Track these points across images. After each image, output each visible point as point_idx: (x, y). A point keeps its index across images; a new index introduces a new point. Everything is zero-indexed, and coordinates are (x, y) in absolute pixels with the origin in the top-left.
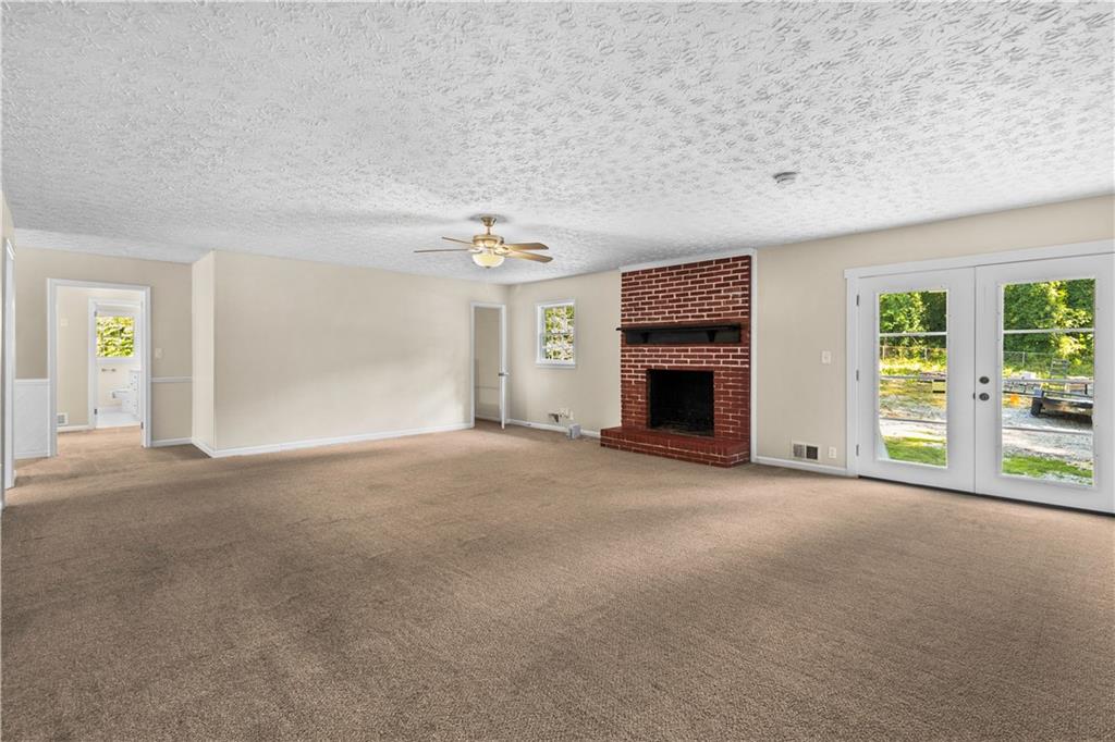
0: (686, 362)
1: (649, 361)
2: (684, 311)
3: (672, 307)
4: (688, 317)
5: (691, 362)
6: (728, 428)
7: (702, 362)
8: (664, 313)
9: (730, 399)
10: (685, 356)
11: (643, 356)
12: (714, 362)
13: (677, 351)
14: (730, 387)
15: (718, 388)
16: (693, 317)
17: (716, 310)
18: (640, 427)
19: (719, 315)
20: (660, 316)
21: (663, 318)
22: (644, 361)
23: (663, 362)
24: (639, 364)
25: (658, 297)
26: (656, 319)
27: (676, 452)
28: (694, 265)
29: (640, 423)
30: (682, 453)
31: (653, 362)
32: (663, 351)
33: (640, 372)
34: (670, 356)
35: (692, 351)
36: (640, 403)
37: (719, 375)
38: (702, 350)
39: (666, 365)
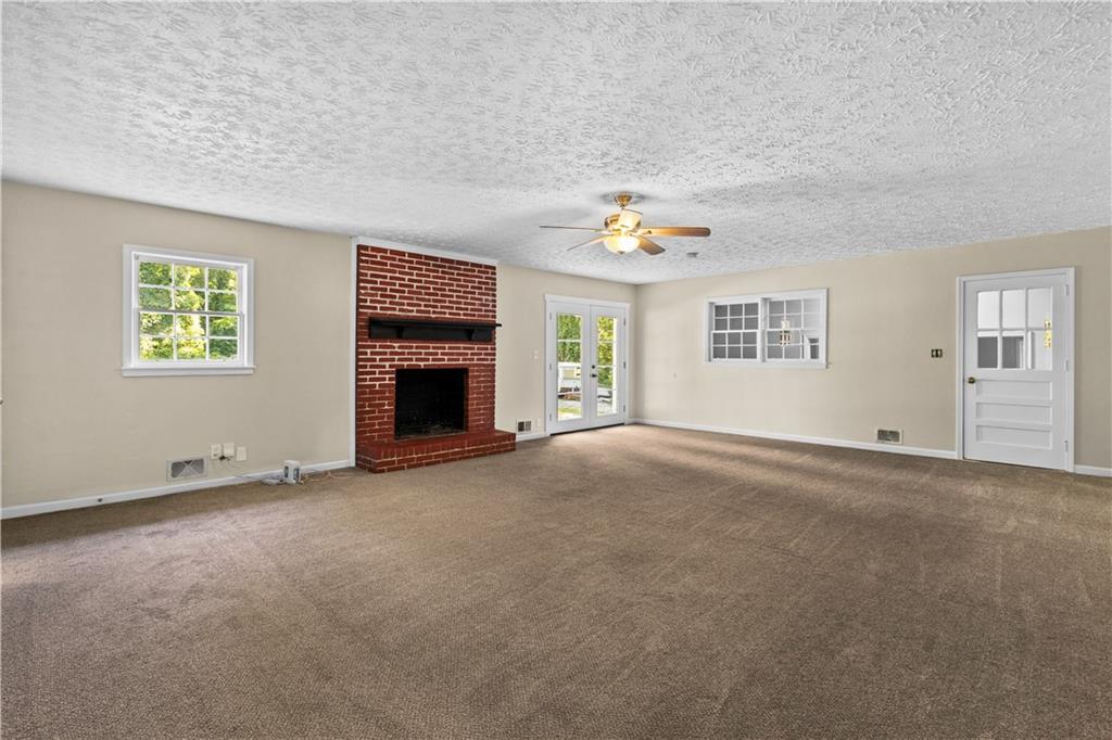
0: (444, 360)
1: (399, 360)
2: (442, 307)
3: (429, 300)
4: (445, 313)
5: (449, 360)
6: (479, 420)
7: (458, 360)
8: (420, 305)
9: (482, 393)
10: (442, 354)
11: (392, 353)
12: (469, 360)
13: (434, 348)
14: (482, 382)
15: (472, 384)
16: (450, 314)
17: (472, 310)
18: (385, 440)
19: (474, 315)
20: (415, 309)
21: (418, 311)
22: (393, 360)
23: (417, 360)
24: (387, 364)
25: (412, 286)
26: (410, 311)
27: (473, 451)
28: (451, 261)
29: (385, 436)
30: (478, 450)
31: (406, 360)
32: (417, 347)
33: (387, 373)
34: (426, 354)
35: (450, 348)
36: (387, 411)
37: (473, 371)
38: (459, 348)
39: (422, 364)
